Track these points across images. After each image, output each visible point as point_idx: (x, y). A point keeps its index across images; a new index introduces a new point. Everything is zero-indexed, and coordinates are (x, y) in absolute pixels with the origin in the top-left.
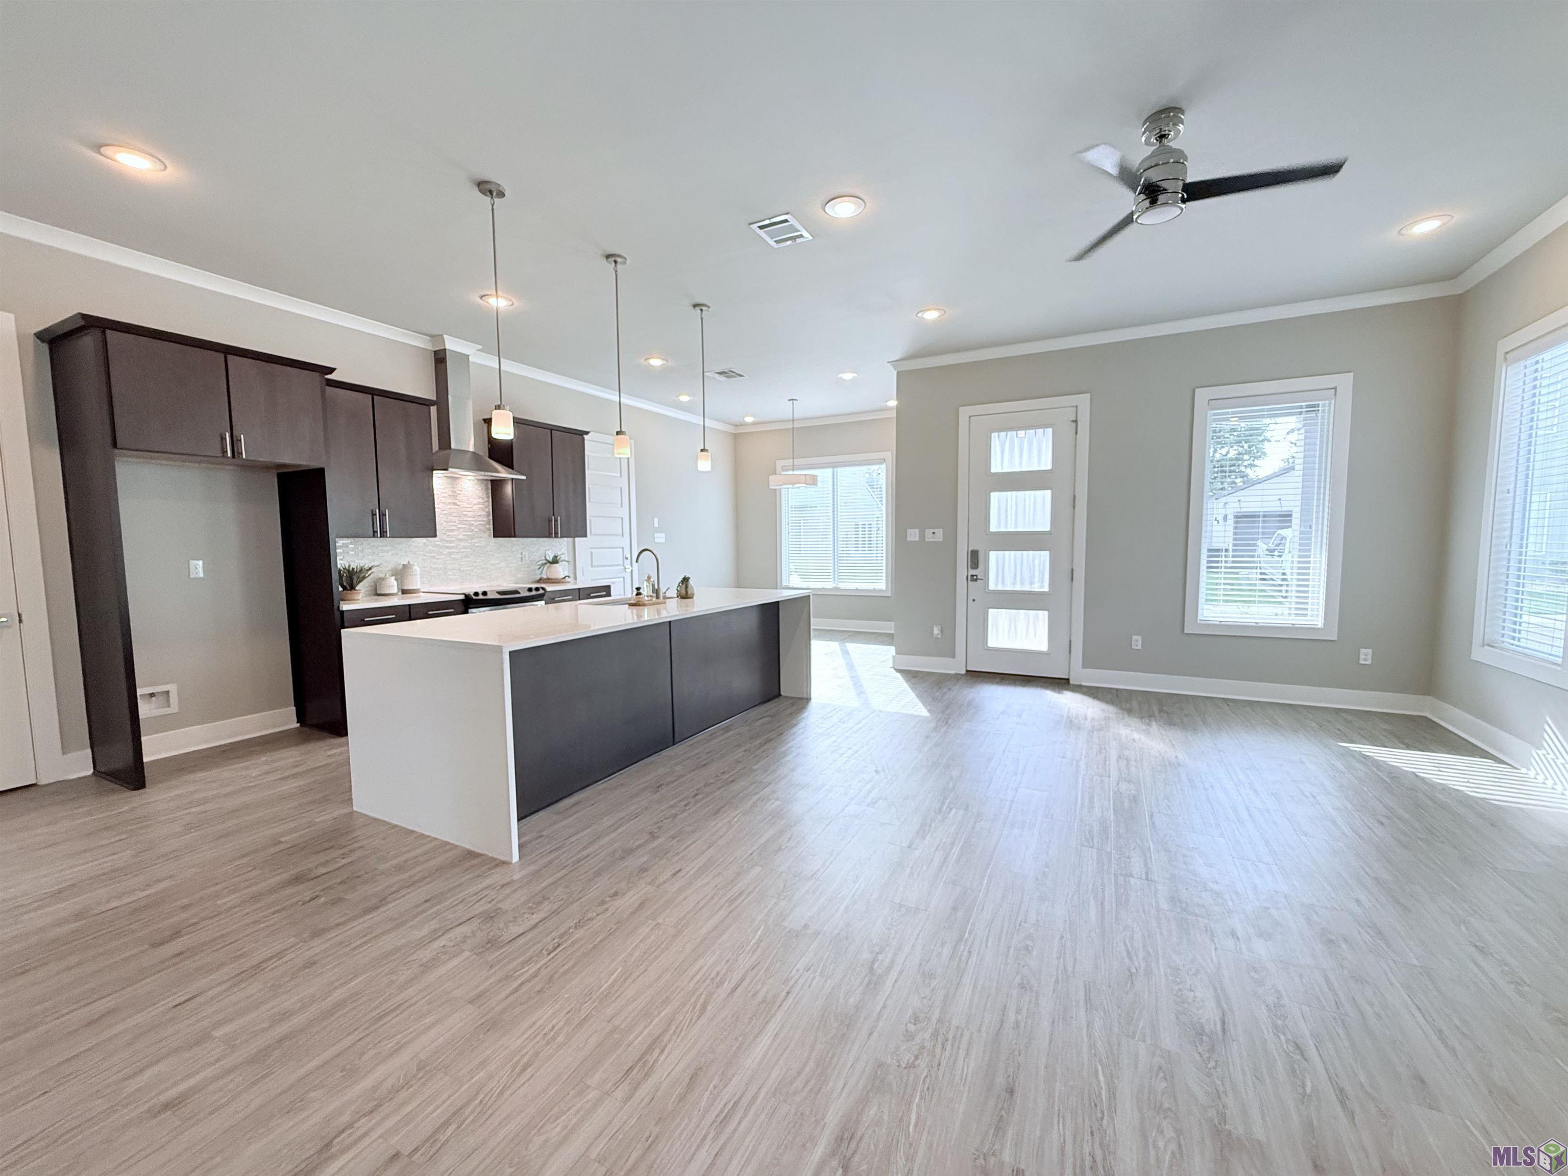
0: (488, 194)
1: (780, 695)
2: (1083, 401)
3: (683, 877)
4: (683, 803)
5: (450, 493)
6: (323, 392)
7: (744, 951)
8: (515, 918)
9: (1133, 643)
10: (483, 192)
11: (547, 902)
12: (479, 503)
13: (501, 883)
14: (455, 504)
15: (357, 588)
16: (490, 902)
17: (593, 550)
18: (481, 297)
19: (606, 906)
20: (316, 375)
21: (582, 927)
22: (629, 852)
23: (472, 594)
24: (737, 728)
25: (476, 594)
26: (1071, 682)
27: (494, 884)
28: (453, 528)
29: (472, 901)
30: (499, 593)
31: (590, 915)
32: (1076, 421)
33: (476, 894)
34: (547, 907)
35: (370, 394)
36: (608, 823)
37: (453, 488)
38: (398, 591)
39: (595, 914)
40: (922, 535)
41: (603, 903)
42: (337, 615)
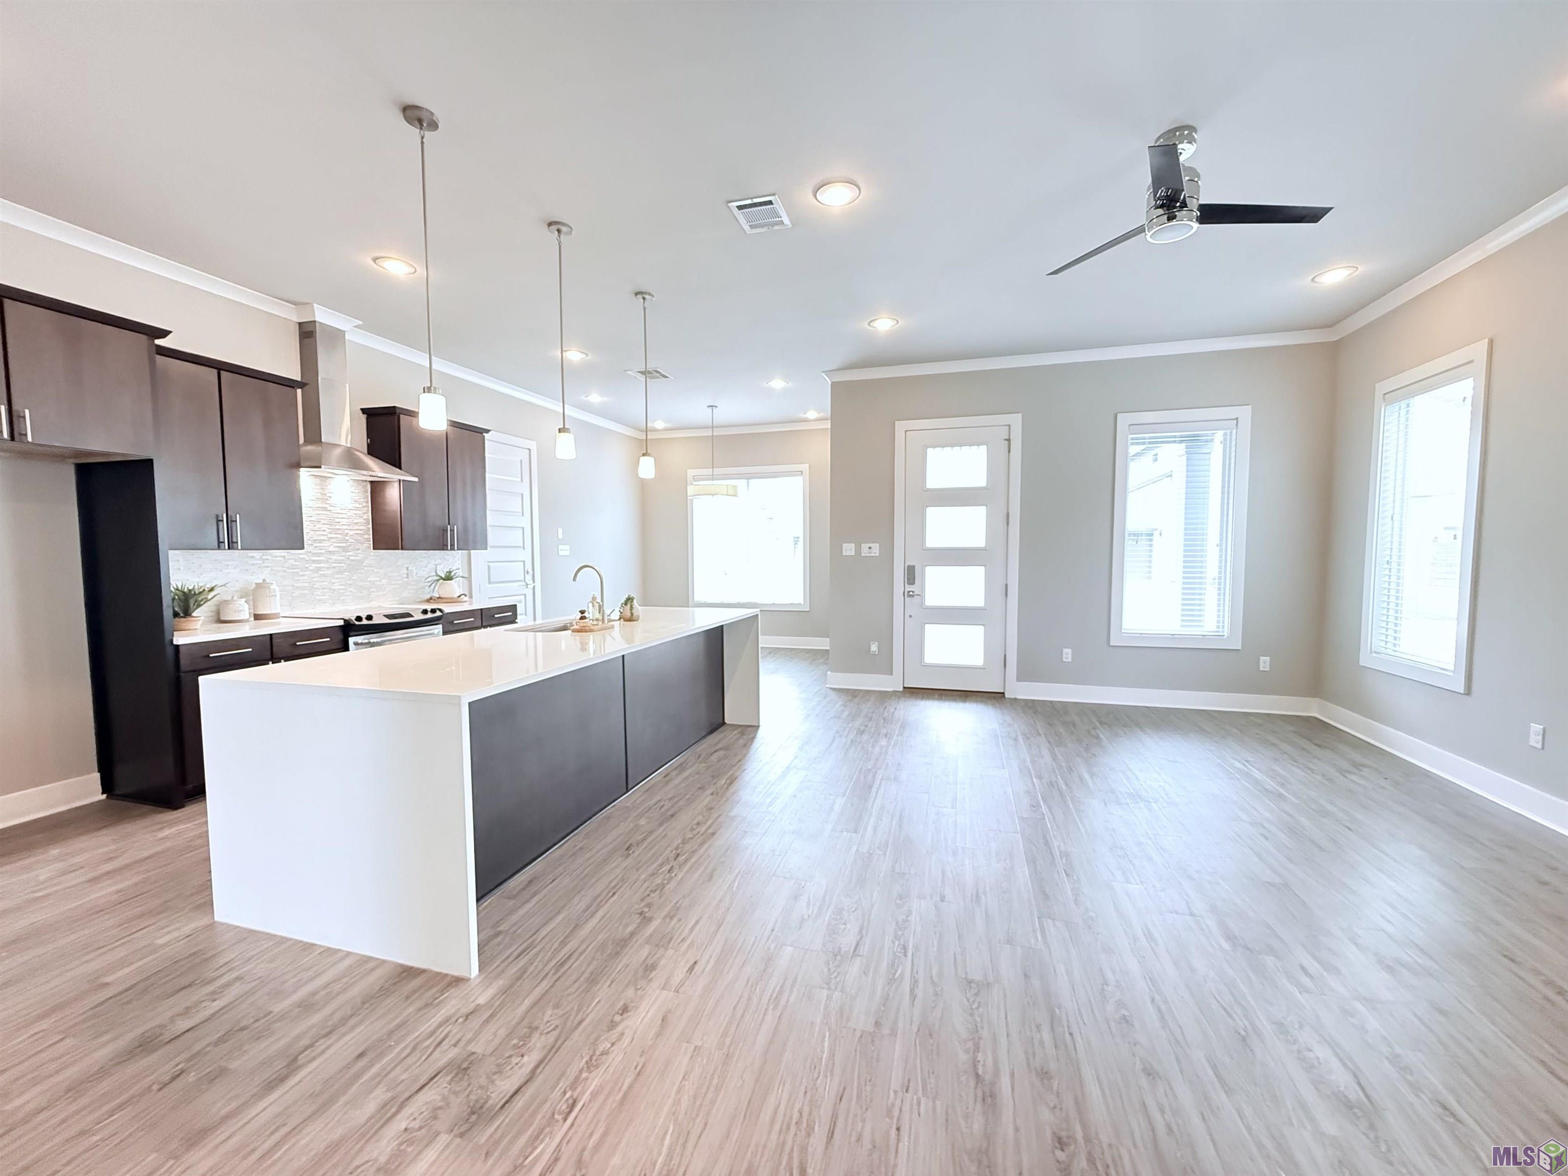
0: (417, 123)
1: (724, 723)
2: (1016, 420)
3: (703, 972)
4: (666, 868)
5: (320, 496)
6: (152, 362)
7: (819, 1073)
8: (498, 1065)
9: (1064, 656)
10: (409, 120)
11: (536, 1035)
12: (357, 509)
13: (464, 1011)
14: (325, 509)
15: (194, 614)
16: (455, 1045)
17: (490, 564)
18: (375, 260)
19: (619, 1029)
20: (144, 337)
21: (597, 1067)
22: (623, 944)
23: (353, 619)
24: (692, 766)
25: (359, 619)
26: (1006, 696)
27: (454, 1014)
28: (323, 538)
29: (428, 1047)
30: (387, 616)
31: (601, 1048)
32: (1009, 440)
33: (432, 1033)
34: (538, 1044)
35: (216, 368)
36: (582, 905)
37: (323, 489)
38: (250, 617)
39: (609, 1045)
40: (858, 550)
41: (613, 1025)
42: (170, 651)
